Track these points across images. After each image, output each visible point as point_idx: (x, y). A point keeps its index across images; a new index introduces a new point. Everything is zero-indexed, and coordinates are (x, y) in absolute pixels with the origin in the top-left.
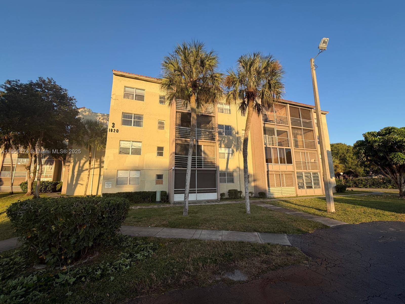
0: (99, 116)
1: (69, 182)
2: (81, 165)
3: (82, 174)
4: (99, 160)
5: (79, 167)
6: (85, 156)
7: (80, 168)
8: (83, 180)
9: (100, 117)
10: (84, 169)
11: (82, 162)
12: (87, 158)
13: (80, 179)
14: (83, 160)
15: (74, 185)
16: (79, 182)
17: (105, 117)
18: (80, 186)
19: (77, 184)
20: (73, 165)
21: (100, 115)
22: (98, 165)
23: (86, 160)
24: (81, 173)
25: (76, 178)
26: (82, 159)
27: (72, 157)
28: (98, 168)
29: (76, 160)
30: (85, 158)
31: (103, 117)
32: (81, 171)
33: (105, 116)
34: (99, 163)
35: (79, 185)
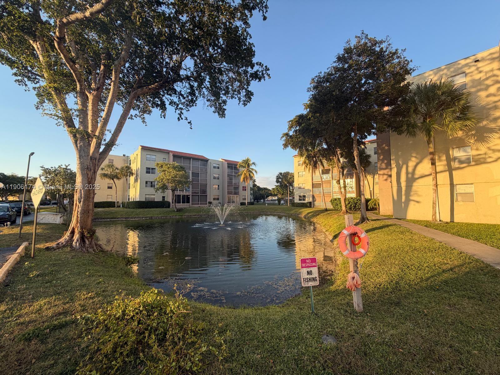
0: (430, 75)
1: (395, 197)
2: (410, 170)
3: (415, 184)
4: (444, 158)
5: (407, 173)
6: (414, 155)
7: (410, 176)
8: (419, 196)
9: (431, 77)
10: (416, 176)
11: (411, 164)
12: (418, 156)
13: (412, 193)
14: (413, 161)
15: (403, 203)
16: (411, 198)
17: (441, 73)
18: (414, 205)
19: (408, 201)
20: (396, 172)
21: (431, 73)
22: (444, 165)
23: (418, 161)
24: (412, 183)
25: (406, 191)
26: (410, 160)
27: (393, 160)
28: (445, 171)
29: (400, 162)
30: (415, 157)
31: (438, 75)
32: (411, 180)
33: (443, 70)
34: (445, 163)
35: (412, 203)
